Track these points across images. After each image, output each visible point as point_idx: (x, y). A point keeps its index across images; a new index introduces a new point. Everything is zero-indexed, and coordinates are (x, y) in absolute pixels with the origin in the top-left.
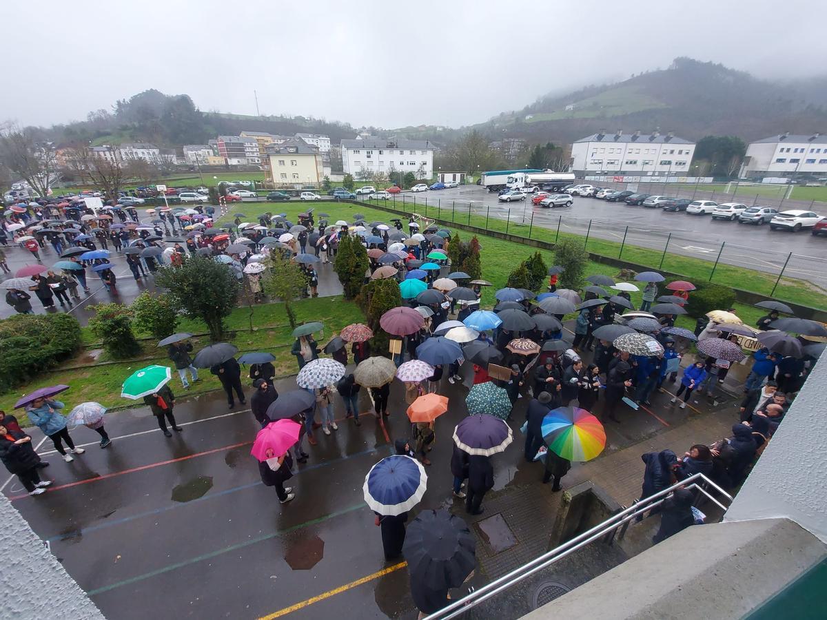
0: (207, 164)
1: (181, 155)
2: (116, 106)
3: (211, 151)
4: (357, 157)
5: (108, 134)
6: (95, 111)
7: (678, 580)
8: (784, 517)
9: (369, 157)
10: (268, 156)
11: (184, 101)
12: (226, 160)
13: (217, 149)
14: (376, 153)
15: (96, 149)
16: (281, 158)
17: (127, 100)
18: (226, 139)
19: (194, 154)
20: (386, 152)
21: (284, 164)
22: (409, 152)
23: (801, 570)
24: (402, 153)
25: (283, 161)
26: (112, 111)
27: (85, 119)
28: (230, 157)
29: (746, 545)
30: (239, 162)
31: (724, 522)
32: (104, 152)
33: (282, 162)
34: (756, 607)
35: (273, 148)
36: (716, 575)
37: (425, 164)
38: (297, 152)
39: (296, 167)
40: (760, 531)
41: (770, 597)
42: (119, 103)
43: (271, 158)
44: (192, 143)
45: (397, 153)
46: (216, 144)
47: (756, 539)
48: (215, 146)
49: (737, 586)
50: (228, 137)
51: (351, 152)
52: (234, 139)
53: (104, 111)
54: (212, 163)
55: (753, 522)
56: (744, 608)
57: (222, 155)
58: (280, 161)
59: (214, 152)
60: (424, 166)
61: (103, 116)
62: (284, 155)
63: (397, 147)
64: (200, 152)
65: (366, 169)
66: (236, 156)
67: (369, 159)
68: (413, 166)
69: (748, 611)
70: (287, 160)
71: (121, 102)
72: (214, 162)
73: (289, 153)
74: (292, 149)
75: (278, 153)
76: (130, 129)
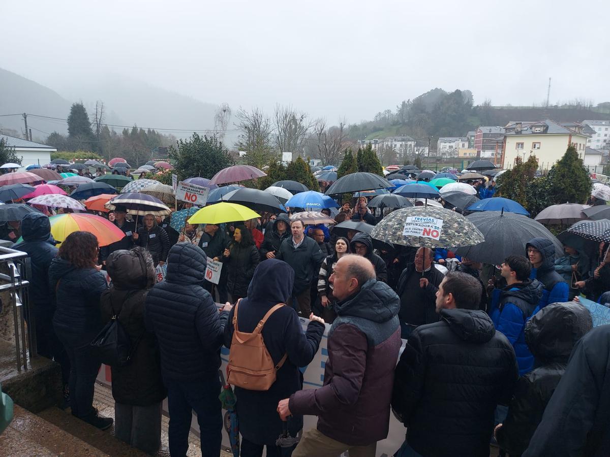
0: (456, 156)
1: (434, 147)
2: (400, 106)
3: (466, 144)
5: (382, 130)
6: (383, 112)
10: (505, 137)
12: (479, 153)
13: (473, 141)
16: (520, 140)
17: (411, 100)
18: (485, 130)
19: (444, 146)
21: (522, 147)
25: (522, 144)
26: (395, 111)
27: (372, 120)
28: (484, 149)
30: (492, 154)
33: (520, 145)
35: (514, 128)
38: (545, 132)
39: (538, 150)
42: (404, 103)
43: (508, 140)
44: (451, 136)
46: (474, 136)
48: (473, 138)
50: (489, 128)
52: (496, 130)
53: (389, 111)
54: (461, 155)
57: (476, 147)
58: (518, 144)
59: (469, 143)
61: (387, 116)
62: (526, 136)
64: (452, 144)
66: (492, 148)
70: (528, 142)
71: (406, 102)
72: (465, 154)
73: (533, 133)
74: (539, 129)
75: (519, 133)
76: (400, 124)
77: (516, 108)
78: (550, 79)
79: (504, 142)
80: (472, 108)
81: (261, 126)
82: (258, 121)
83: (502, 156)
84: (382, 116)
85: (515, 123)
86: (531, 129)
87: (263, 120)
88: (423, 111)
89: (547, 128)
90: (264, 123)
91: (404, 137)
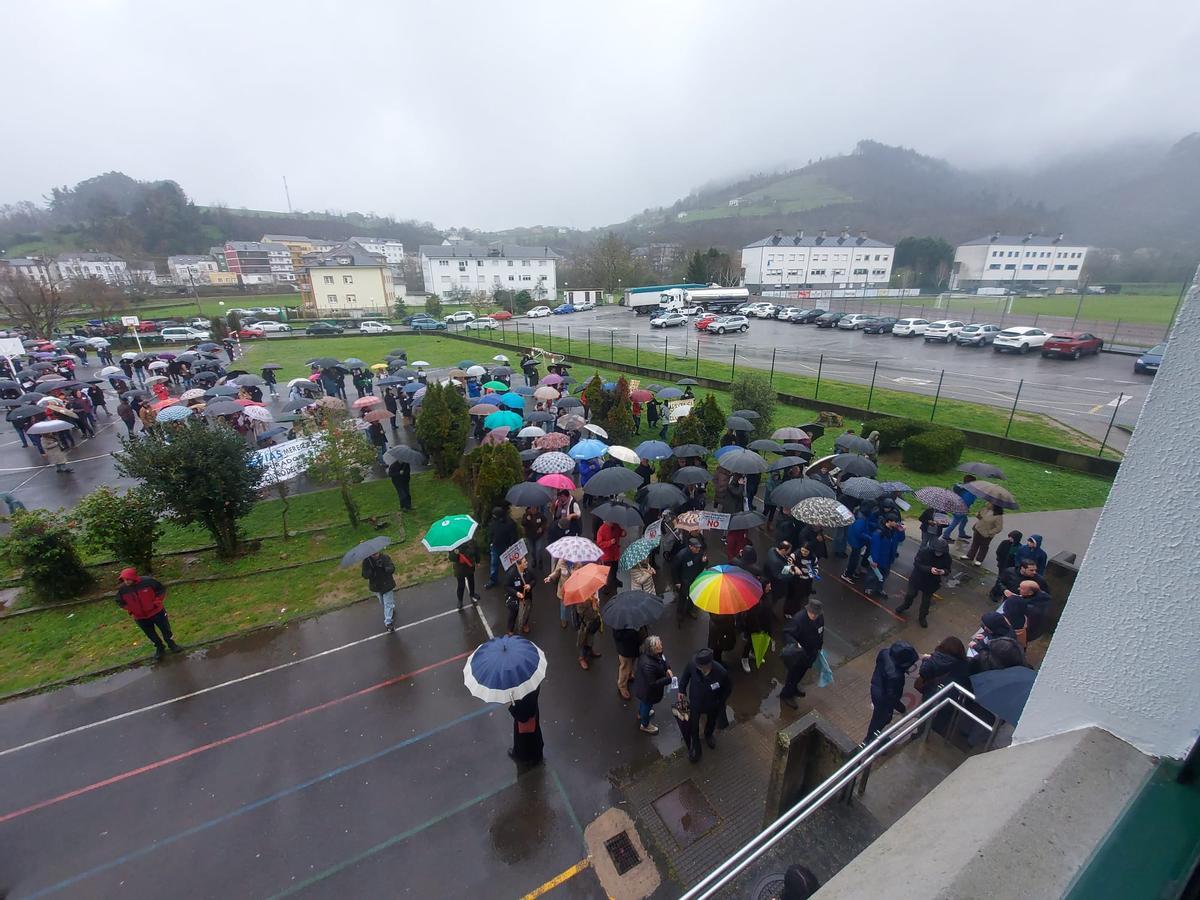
0: (209, 284)
1: (164, 270)
2: (52, 197)
3: (214, 265)
4: (446, 270)
5: (38, 239)
6: (13, 204)
7: (976, 841)
8: (1091, 725)
9: (462, 270)
10: (307, 270)
11: (169, 192)
12: (239, 278)
13: (223, 261)
14: (472, 264)
15: (13, 262)
16: (329, 273)
17: (71, 188)
18: (239, 246)
19: (182, 269)
20: (487, 263)
21: (332, 281)
22: (520, 263)
23: (1128, 797)
24: (510, 264)
25: (331, 277)
26: (43, 205)
28: (246, 272)
29: (1053, 774)
30: (260, 279)
31: (1013, 744)
32: (28, 267)
33: (329, 279)
34: (1084, 865)
35: (314, 258)
36: (1023, 824)
37: (544, 278)
38: (352, 264)
39: (352, 285)
40: (1065, 750)
41: (1099, 844)
42: (56, 192)
44: (183, 252)
45: (503, 263)
46: (223, 254)
47: (1063, 762)
48: (221, 257)
49: (1054, 837)
50: (242, 243)
51: (435, 264)
52: (252, 246)
53: (29, 204)
54: (216, 282)
55: (1050, 739)
56: (1070, 869)
57: (232, 270)
58: (326, 278)
59: (219, 265)
60: (544, 281)
61: (27, 211)
62: (331, 268)
63: (503, 256)
64: (196, 266)
65: (459, 287)
66: (256, 271)
67: (463, 274)
68: (528, 281)
69: (1075, 872)
70: (338, 275)
71: (61, 190)
72: (220, 280)
73: (340, 265)
74: (345, 260)
75: (322, 265)
76: (75, 231)
78: (284, 178)
79: (307, 276)
84: (15, 211)
88: (115, 212)
91: (100, 255)
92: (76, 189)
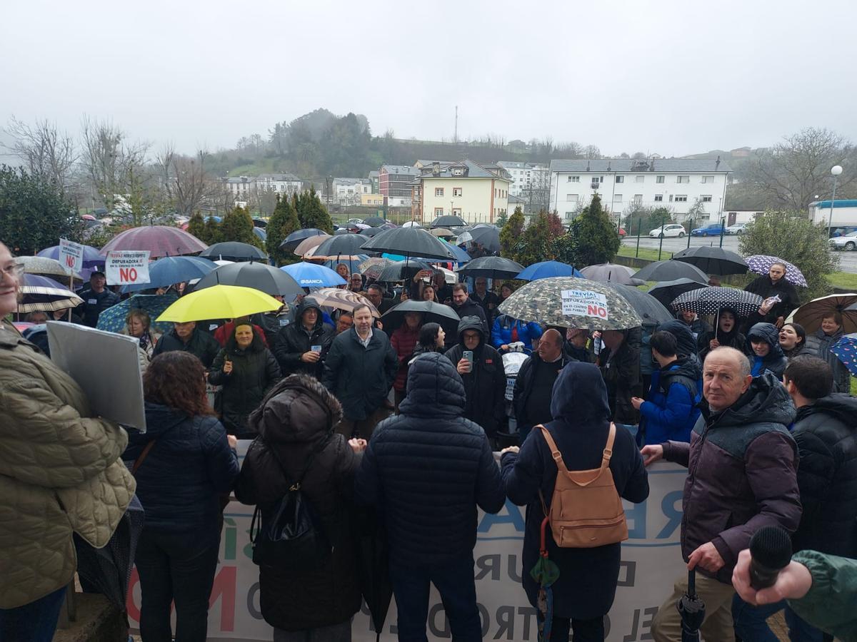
0: (358, 204)
2: (273, 131)
3: (369, 188)
4: (572, 187)
6: (248, 137)
9: (595, 187)
10: (422, 181)
11: (353, 123)
12: (385, 200)
13: (377, 184)
14: (609, 180)
15: (231, 179)
16: (439, 185)
17: (288, 123)
18: (390, 169)
19: (342, 190)
20: (629, 180)
21: (442, 194)
22: (675, 178)
24: (660, 180)
25: (442, 190)
26: (266, 137)
28: (392, 194)
30: (402, 202)
32: (238, 184)
33: (440, 191)
35: (431, 169)
37: (707, 199)
39: (460, 198)
42: (278, 127)
43: (426, 184)
44: (347, 176)
45: (650, 180)
46: (378, 178)
48: (376, 180)
50: (395, 167)
51: (564, 179)
52: (402, 170)
53: (257, 137)
54: (365, 203)
57: (382, 192)
58: (437, 190)
59: (373, 187)
60: (705, 204)
61: (255, 143)
62: (446, 179)
64: (352, 188)
66: (401, 195)
67: (596, 192)
68: (682, 203)
70: (448, 187)
71: (281, 125)
72: (369, 201)
73: (453, 176)
74: (459, 171)
75: (437, 176)
76: (277, 156)
77: (422, 142)
78: (457, 107)
79: (421, 187)
80: (371, 139)
81: (56, 149)
82: (49, 140)
83: (420, 204)
84: (248, 143)
85: (431, 162)
86: (450, 171)
87: (59, 139)
88: (307, 140)
89: (468, 170)
90: (60, 145)
91: (286, 176)
92: (292, 124)
